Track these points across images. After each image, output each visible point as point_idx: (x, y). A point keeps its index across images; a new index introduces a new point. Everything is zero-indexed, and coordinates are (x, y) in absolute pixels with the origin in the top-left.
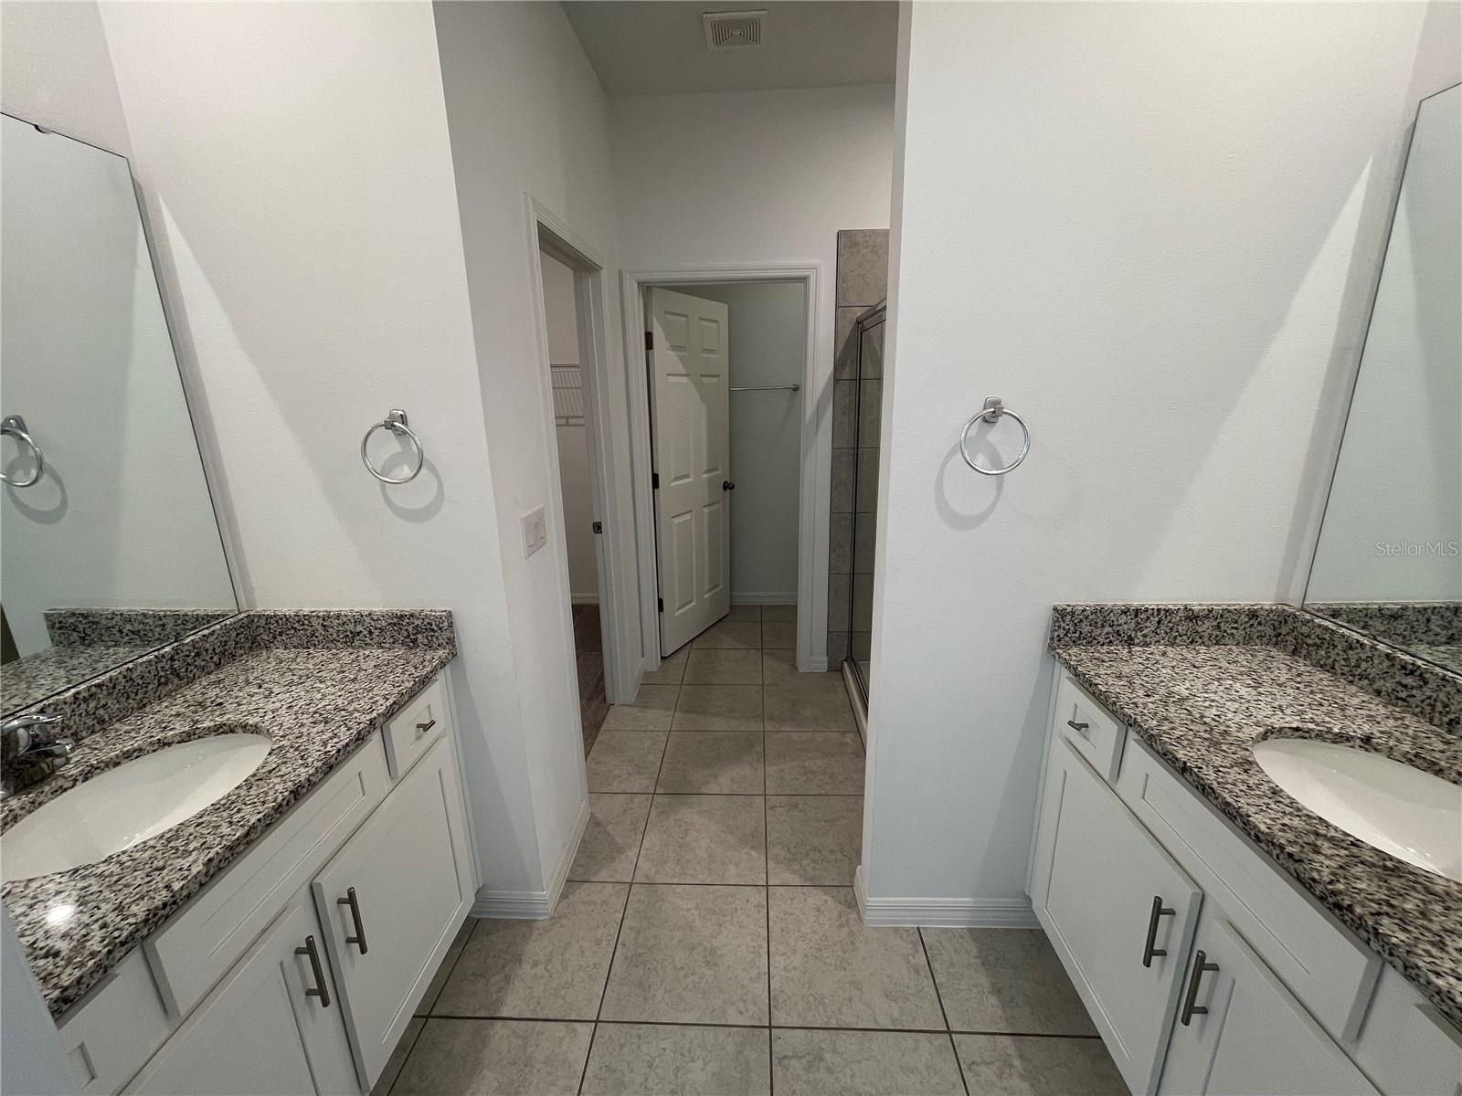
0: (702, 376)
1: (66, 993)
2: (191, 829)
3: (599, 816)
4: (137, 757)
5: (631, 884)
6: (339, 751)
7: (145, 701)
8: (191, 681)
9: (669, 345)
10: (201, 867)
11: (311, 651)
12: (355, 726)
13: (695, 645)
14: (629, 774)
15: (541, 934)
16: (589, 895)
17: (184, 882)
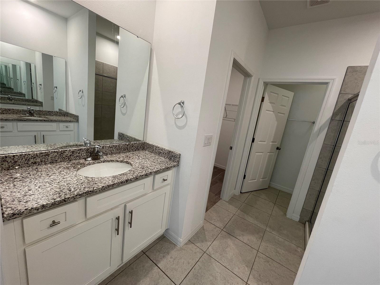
0: (278, 113)
1: (65, 199)
2: (106, 179)
3: (205, 228)
4: (113, 162)
5: (205, 252)
6: (140, 176)
7: (120, 152)
8: (130, 152)
9: (269, 101)
10: (101, 187)
11: (152, 154)
12: (147, 172)
13: (252, 193)
14: (218, 220)
15: (176, 251)
16: (192, 248)
17: (96, 188)
